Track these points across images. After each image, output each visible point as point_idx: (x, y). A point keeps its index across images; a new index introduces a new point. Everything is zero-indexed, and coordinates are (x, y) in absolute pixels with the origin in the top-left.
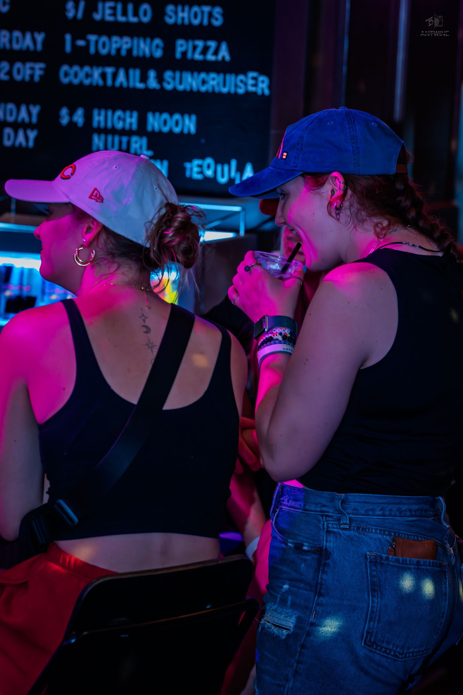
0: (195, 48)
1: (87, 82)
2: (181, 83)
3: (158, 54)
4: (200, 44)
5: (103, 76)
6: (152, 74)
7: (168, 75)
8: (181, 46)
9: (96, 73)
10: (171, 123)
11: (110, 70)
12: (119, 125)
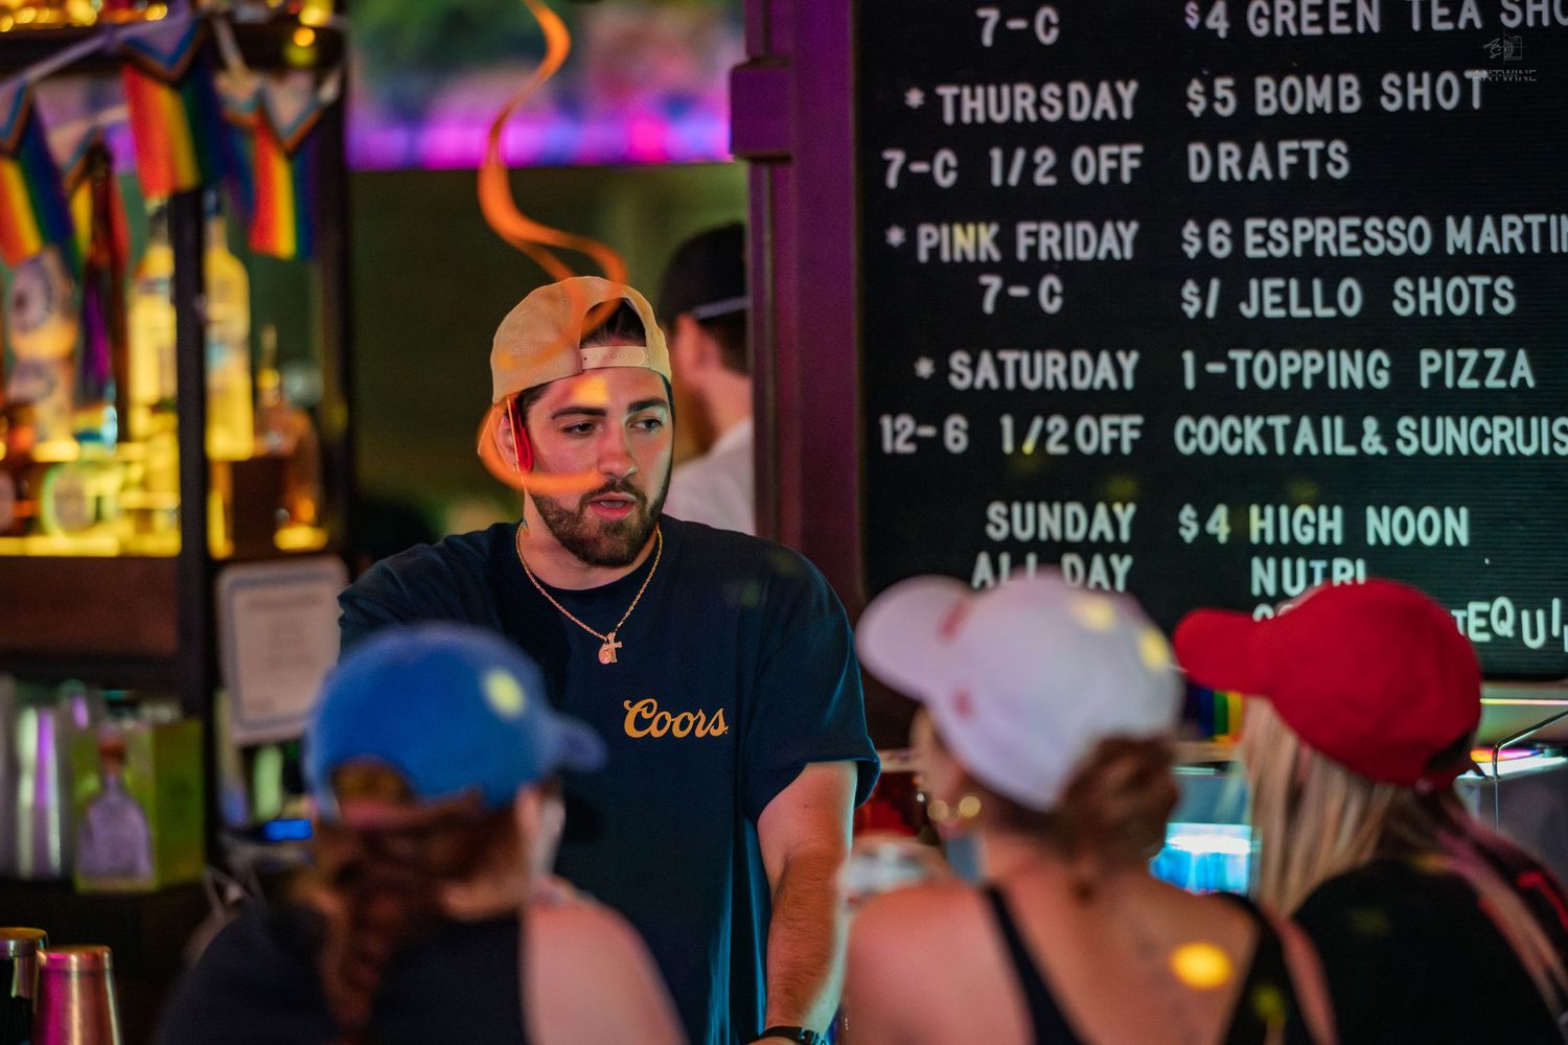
0: (1460, 364)
1: (1233, 450)
2: (1433, 441)
3: (1382, 381)
4: (1471, 355)
5: (1267, 434)
6: (1370, 424)
7: (1405, 423)
8: (1430, 362)
9: (1252, 428)
10: (1417, 526)
11: (1279, 422)
12: (1306, 537)
